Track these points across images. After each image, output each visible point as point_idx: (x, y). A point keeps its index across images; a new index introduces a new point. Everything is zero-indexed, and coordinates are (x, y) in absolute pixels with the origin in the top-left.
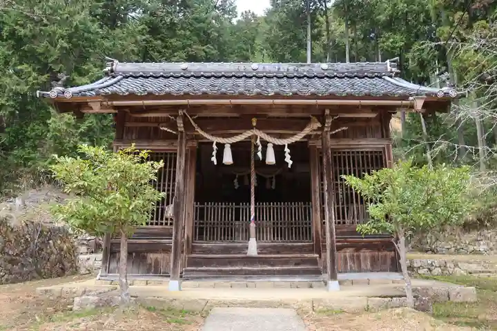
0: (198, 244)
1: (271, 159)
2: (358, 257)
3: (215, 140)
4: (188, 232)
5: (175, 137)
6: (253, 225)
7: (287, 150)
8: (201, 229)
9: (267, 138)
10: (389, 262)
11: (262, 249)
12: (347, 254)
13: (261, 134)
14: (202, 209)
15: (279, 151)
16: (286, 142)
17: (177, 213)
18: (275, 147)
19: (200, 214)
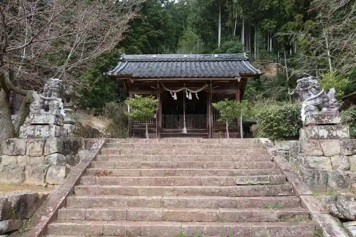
0: (164, 129)
1: (190, 97)
2: (224, 134)
3: (171, 91)
4: (160, 125)
5: (156, 90)
6: (185, 123)
7: (196, 94)
8: (165, 125)
9: (189, 90)
10: (235, 136)
11: (188, 131)
12: (220, 134)
13: (187, 89)
14: (165, 117)
15: (193, 95)
16: (196, 92)
17: (158, 116)
18: (192, 93)
19: (164, 119)
